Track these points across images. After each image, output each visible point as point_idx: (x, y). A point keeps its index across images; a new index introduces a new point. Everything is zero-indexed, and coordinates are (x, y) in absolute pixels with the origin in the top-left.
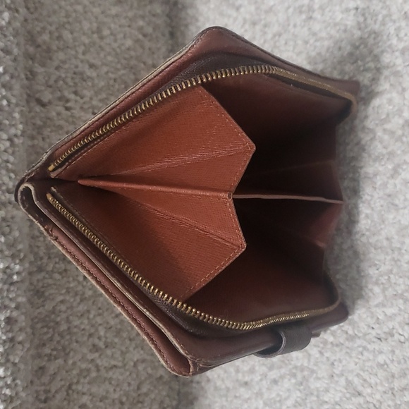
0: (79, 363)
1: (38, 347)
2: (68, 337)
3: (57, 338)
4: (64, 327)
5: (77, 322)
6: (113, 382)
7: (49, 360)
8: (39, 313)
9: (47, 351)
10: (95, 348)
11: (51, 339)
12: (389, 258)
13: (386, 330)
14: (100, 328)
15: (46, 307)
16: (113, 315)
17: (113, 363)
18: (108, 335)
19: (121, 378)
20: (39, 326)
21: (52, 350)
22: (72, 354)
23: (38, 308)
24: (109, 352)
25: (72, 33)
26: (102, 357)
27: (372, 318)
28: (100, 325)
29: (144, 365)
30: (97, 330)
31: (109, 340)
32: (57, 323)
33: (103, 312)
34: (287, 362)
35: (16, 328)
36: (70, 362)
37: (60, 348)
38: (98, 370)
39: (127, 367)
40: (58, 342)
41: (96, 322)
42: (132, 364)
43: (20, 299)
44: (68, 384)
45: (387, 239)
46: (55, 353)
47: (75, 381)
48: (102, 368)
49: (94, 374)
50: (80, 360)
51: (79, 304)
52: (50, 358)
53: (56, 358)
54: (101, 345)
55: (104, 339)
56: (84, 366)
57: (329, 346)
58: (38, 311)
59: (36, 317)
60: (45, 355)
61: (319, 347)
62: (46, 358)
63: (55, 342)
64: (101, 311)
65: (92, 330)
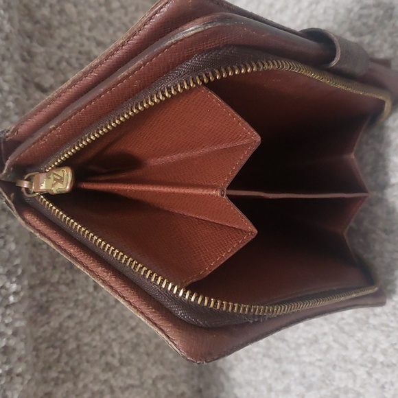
0: (90, 385)
1: (43, 370)
2: (77, 357)
3: (64, 358)
4: (72, 345)
5: (87, 340)
7: (56, 384)
8: (44, 332)
9: (53, 374)
10: (108, 367)
11: (58, 361)
14: (114, 344)
15: (52, 324)
16: (129, 328)
17: (129, 382)
18: (123, 351)
20: (44, 346)
21: (60, 372)
22: (82, 376)
23: (43, 326)
24: (124, 370)
25: (75, 5)
26: (117, 376)
28: (114, 340)
29: (163, 382)
30: (110, 347)
31: (124, 357)
32: (65, 342)
33: (117, 326)
34: (328, 382)
35: (14, 358)
36: (80, 385)
37: (68, 369)
39: (145, 386)
40: (67, 363)
41: (110, 337)
42: (150, 381)
43: (18, 324)
46: (62, 376)
48: (117, 390)
50: (91, 382)
51: (89, 318)
52: (57, 382)
53: (64, 382)
54: (115, 362)
55: (118, 356)
56: (96, 388)
57: (379, 366)
58: (42, 329)
59: (40, 337)
60: (51, 380)
61: (366, 366)
62: (52, 383)
63: (63, 364)
64: (114, 325)
65: (105, 347)
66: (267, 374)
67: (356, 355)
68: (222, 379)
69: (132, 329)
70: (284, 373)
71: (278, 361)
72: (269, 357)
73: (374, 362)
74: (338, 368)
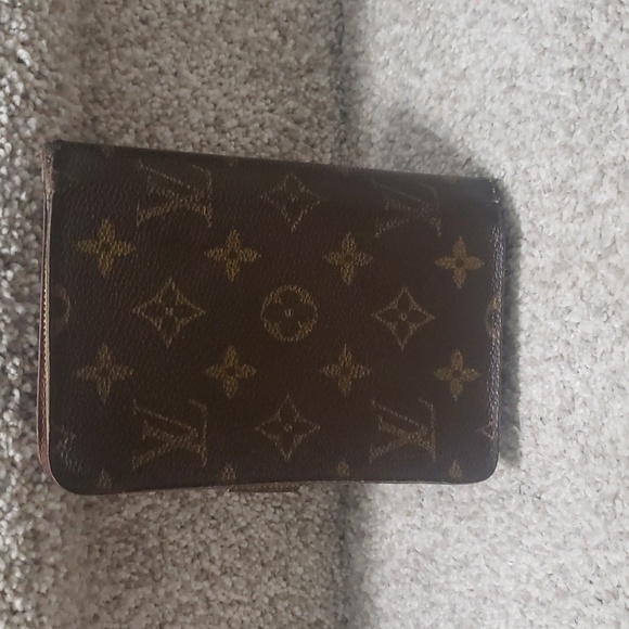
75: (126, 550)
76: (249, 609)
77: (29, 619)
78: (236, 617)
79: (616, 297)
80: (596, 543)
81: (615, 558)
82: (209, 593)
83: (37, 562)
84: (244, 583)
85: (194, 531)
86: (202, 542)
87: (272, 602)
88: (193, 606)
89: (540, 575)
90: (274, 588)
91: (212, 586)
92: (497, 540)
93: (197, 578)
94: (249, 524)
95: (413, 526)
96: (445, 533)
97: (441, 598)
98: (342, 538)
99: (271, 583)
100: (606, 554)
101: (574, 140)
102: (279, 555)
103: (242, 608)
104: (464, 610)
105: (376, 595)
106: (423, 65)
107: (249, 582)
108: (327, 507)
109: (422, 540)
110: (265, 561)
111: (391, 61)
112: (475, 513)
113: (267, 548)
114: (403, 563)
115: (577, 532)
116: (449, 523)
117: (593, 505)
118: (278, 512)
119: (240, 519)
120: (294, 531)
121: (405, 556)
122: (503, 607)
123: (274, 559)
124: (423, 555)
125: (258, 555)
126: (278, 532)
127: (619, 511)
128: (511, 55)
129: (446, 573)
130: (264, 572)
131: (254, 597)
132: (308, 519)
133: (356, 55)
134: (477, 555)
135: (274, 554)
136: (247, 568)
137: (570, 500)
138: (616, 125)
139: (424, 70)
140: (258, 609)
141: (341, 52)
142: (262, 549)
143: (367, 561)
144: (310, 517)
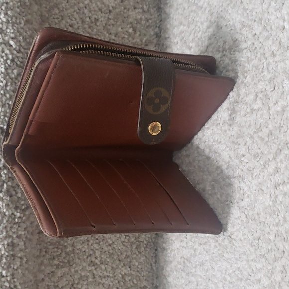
0: (79, 272)
1: (50, 259)
2: (72, 255)
3: (64, 255)
4: (69, 249)
5: (79, 246)
6: (105, 286)
7: (58, 267)
9: (56, 262)
10: (94, 264)
11: (60, 255)
12: (258, 228)
13: (257, 278)
14: (97, 251)
16: (107, 244)
17: (106, 273)
18: (102, 256)
19: (111, 283)
20: (51, 247)
22: (74, 265)
24: (103, 267)
26: (98, 269)
27: (250, 268)
28: (97, 249)
29: (129, 278)
30: (94, 253)
31: (103, 259)
32: (65, 246)
35: (17, 249)
36: (73, 270)
37: (66, 261)
38: (94, 277)
39: (116, 277)
41: (94, 248)
42: (120, 276)
44: (71, 283)
45: (258, 214)
46: (61, 264)
47: (76, 282)
48: (97, 276)
49: (90, 279)
50: (80, 270)
52: (58, 266)
53: (62, 267)
54: (97, 261)
55: (99, 259)
56: (83, 274)
59: (49, 242)
60: (55, 265)
62: (55, 267)
63: (63, 258)
64: (97, 241)
65: (91, 252)
66: (183, 281)
67: (219, 275)
68: (165, 281)
69: (110, 245)
70: (190, 282)
71: (188, 274)
72: (185, 271)
73: (225, 280)
74: (211, 281)
75: (57, 251)
76: (112, 279)
77: (9, 279)
78: (106, 282)
79: (261, 150)
80: (252, 258)
81: (259, 266)
82: (95, 272)
83: (13, 255)
84: (111, 268)
85: (88, 244)
86: (92, 250)
87: (123, 277)
88: (87, 277)
89: (231, 271)
90: (125, 271)
91: (95, 269)
92: (214, 255)
93: (89, 265)
94: (113, 242)
95: (183, 247)
96: (195, 250)
97: (193, 279)
98: (156, 250)
99: (122, 269)
100: (255, 264)
101: (246, 80)
102: (127, 256)
103: (109, 279)
104: (201, 284)
105: (169, 276)
106: (191, 45)
107: (112, 267)
108: (150, 236)
109: (186, 253)
110: (120, 259)
111: (179, 42)
112: (206, 242)
113: (121, 254)
114: (179, 263)
115: (245, 253)
116: (196, 246)
117: (250, 242)
118: (127, 237)
119: (109, 240)
120: (134, 246)
121: (180, 260)
122: (216, 283)
123: (125, 258)
124: (187, 259)
125: (117, 256)
126: (126, 247)
127: (260, 245)
128: (223, 41)
129: (195, 267)
130: (120, 264)
131: (115, 274)
132: (141, 241)
133: (166, 39)
134: (206, 260)
135: (124, 256)
136: (112, 261)
137: (242, 238)
138: (262, 74)
139: (191, 47)
140: (117, 279)
141: (161, 36)
142: (119, 253)
143: (165, 261)
144: (142, 240)
